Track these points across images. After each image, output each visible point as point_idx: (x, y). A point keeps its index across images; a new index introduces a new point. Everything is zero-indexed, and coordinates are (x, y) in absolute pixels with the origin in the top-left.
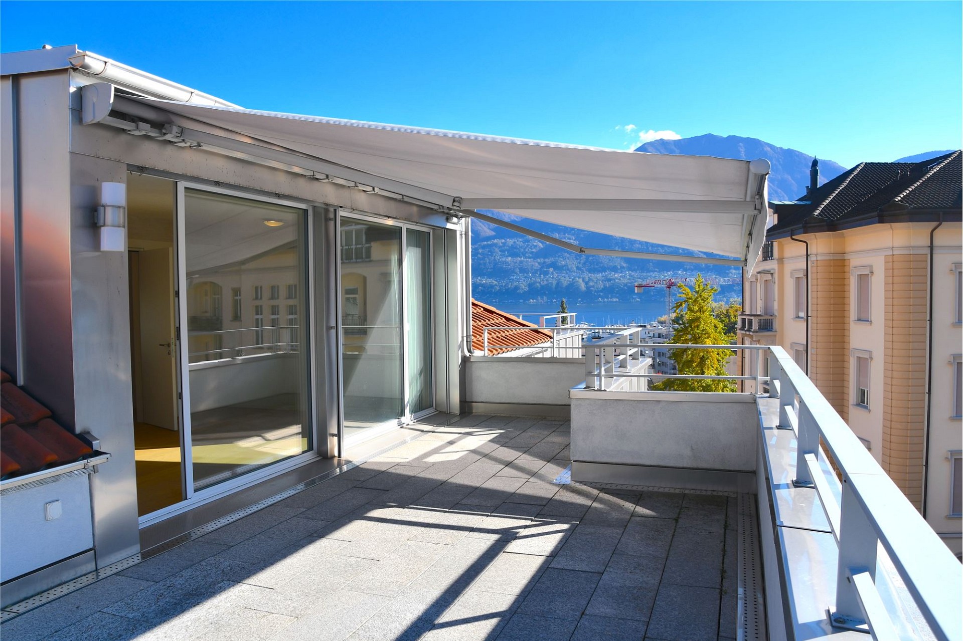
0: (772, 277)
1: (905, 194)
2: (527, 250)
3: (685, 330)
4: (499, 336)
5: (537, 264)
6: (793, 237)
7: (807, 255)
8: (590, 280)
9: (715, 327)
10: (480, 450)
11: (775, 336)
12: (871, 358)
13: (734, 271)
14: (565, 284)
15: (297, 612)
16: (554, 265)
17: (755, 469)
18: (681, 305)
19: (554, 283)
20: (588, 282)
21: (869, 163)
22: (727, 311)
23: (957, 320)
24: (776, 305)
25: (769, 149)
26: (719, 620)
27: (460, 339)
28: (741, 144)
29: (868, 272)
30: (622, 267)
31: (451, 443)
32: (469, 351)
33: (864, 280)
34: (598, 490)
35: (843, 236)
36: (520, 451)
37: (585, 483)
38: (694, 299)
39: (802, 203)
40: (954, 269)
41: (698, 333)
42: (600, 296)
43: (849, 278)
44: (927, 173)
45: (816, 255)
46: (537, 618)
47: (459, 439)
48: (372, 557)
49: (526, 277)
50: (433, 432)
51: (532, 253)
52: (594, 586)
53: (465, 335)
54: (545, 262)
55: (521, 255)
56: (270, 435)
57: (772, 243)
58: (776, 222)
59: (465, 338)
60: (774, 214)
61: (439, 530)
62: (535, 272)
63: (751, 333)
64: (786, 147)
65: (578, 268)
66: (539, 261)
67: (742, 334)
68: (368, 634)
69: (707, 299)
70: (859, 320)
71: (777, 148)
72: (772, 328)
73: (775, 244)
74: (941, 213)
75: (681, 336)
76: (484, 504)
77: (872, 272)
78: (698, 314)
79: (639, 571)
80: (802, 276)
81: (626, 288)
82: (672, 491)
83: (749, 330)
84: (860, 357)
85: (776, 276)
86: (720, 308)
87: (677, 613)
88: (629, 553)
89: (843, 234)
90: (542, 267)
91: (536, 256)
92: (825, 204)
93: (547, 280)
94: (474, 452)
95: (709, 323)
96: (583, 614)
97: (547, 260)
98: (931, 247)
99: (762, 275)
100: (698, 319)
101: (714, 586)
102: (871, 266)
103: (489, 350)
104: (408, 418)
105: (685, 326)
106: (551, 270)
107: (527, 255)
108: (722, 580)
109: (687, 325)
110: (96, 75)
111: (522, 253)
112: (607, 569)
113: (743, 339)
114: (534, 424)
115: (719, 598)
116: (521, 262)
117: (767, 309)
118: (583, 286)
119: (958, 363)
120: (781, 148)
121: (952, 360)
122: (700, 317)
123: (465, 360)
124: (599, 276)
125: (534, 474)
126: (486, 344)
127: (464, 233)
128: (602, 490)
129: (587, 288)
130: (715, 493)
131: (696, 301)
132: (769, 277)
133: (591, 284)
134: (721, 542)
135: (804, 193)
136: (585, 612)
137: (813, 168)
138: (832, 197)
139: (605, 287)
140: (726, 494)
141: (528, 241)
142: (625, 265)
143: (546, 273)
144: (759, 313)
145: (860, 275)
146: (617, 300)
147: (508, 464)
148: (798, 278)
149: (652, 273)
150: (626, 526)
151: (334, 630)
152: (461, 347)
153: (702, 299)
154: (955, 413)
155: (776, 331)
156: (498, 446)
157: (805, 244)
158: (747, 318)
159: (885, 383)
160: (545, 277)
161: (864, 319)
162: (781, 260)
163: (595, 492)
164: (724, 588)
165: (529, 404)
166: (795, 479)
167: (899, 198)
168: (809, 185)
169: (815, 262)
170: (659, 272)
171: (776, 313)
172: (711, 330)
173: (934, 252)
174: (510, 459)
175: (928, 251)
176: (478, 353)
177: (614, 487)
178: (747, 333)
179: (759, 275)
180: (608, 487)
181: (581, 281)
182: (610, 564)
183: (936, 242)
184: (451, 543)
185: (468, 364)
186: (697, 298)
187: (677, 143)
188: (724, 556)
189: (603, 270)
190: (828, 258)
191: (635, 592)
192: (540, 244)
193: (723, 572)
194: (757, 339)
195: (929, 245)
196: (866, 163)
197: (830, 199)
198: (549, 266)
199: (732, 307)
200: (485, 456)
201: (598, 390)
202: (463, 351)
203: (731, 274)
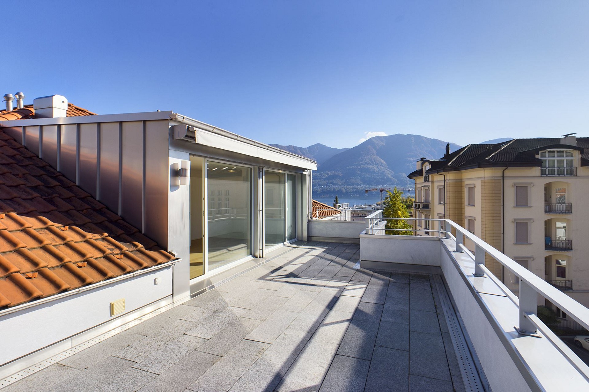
0: (429, 188)
1: (490, 156)
2: (321, 177)
3: (389, 208)
4: (321, 212)
5: (325, 183)
6: (438, 173)
7: (445, 180)
8: (347, 188)
9: (402, 206)
10: (319, 255)
11: (430, 210)
12: (475, 220)
13: (409, 185)
14: (337, 190)
15: (262, 318)
16: (332, 183)
17: (440, 265)
18: (388, 198)
19: (332, 189)
20: (347, 189)
21: (473, 145)
22: (406, 200)
23: (516, 205)
24: (430, 199)
25: (425, 139)
26: (439, 325)
27: (307, 214)
28: (412, 137)
29: (473, 187)
30: (361, 184)
31: (307, 252)
32: (311, 218)
33: (471, 190)
34: (372, 271)
35: (461, 173)
36: (336, 256)
37: (367, 269)
38: (393, 196)
39: (442, 160)
40: (514, 185)
41: (395, 209)
42: (351, 194)
43: (464, 189)
44: (500, 148)
45: (449, 180)
46: (362, 322)
47: (310, 251)
48: (287, 296)
49: (320, 187)
50: (298, 248)
51: (323, 178)
52: (382, 310)
53: (309, 212)
54: (328, 182)
55: (319, 179)
56: (230, 249)
57: (428, 175)
58: (430, 168)
59: (309, 213)
60: (429, 164)
61: (312, 286)
62: (324, 185)
63: (419, 210)
64: (432, 138)
65: (342, 184)
66: (326, 181)
67: (415, 210)
68: (294, 327)
69: (399, 196)
70: (469, 205)
71: (429, 139)
72: (429, 208)
73: (430, 176)
74: (508, 164)
75: (387, 210)
76: (327, 276)
77: (475, 187)
78: (395, 202)
79: (399, 304)
80: (442, 188)
81: (362, 191)
82: (404, 273)
83: (418, 208)
84: (469, 219)
85: (430, 188)
86: (403, 199)
87: (420, 321)
88: (393, 297)
89: (461, 172)
90: (327, 184)
91: (325, 180)
92: (453, 161)
93: (329, 189)
94: (317, 256)
95: (400, 205)
96: (380, 321)
97: (329, 181)
98: (503, 177)
99: (424, 187)
100: (395, 204)
101: (433, 311)
102: (474, 184)
103: (319, 218)
104: (287, 243)
105: (389, 206)
106: (331, 185)
107: (321, 179)
108: (436, 309)
109: (390, 206)
110: (179, 122)
111: (319, 178)
112: (385, 303)
113: (415, 212)
114: (339, 245)
115: (437, 316)
116: (319, 182)
117: (426, 200)
118: (344, 191)
119: (517, 222)
120: (430, 139)
121: (514, 221)
122: (396, 203)
123: (309, 221)
124: (351, 187)
125: (343, 265)
126: (318, 215)
127: (309, 175)
128: (374, 272)
129: (346, 191)
130: (422, 274)
131: (394, 197)
132: (427, 188)
133: (348, 190)
134: (431, 294)
135: (443, 156)
136: (381, 320)
137: (447, 147)
138: (456, 158)
139: (353, 191)
140: (428, 274)
141: (322, 174)
142: (362, 183)
143: (329, 186)
144: (422, 202)
145: (470, 188)
146: (359, 196)
147: (332, 261)
148: (440, 189)
149: (373, 186)
150: (388, 286)
151: (280, 326)
152: (308, 216)
153: (397, 196)
154: (516, 241)
155: (430, 209)
156: (326, 254)
157: (444, 176)
158: (417, 204)
159: (482, 230)
160: (328, 187)
161: (471, 204)
162: (433, 182)
163: (371, 273)
164: (437, 312)
165: (336, 237)
166: (474, 273)
167: (488, 158)
168: (445, 153)
169: (448, 183)
170: (377, 185)
171: (430, 202)
172: (401, 208)
173: (504, 178)
174: (333, 259)
175: (502, 178)
176: (314, 219)
177: (379, 270)
178: (417, 209)
179: (422, 187)
180: (376, 270)
181: (343, 189)
182: (386, 301)
183: (505, 175)
184: (318, 291)
185: (310, 222)
186: (395, 196)
187: (385, 137)
188: (434, 299)
189: (353, 184)
190: (455, 181)
191: (400, 312)
192: (327, 175)
193: (436, 306)
194: (422, 212)
195: (502, 176)
196: (472, 145)
197: (455, 159)
198: (330, 183)
199: (408, 199)
200: (322, 257)
201: (371, 234)
202: (308, 218)
203: (407, 187)
